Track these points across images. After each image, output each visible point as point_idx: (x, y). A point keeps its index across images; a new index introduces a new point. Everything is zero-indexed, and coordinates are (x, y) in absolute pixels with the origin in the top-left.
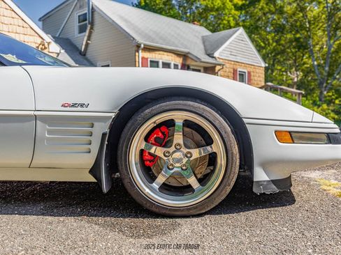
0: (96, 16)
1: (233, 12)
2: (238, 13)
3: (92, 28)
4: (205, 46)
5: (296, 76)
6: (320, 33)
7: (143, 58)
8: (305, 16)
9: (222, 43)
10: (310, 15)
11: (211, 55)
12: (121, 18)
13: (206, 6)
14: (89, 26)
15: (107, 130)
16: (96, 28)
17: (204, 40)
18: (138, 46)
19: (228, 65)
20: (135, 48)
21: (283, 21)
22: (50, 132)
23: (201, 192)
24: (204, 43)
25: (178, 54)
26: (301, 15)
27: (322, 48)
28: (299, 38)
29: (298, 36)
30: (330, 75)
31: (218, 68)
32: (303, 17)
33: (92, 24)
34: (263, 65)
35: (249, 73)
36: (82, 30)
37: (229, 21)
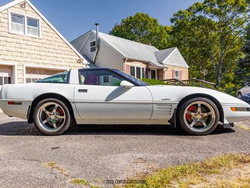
0: (101, 43)
1: (167, 35)
2: (169, 36)
3: (98, 49)
4: (157, 58)
5: (205, 72)
6: (216, 46)
7: (127, 65)
8: (207, 37)
9: (166, 56)
10: (210, 37)
11: (161, 63)
12: (114, 44)
13: (152, 32)
14: (97, 49)
15: (176, 107)
16: (100, 49)
17: (156, 54)
18: (125, 59)
19: (170, 68)
20: (123, 60)
21: (194, 40)
22: (157, 108)
23: (206, 127)
24: (156, 56)
25: (144, 62)
26: (205, 36)
27: (217, 55)
28: (204, 50)
29: (204, 48)
30: (223, 70)
31: (165, 69)
32: (206, 38)
33: (98, 47)
34: (188, 67)
35: (181, 72)
36: (93, 50)
37: (164, 41)
